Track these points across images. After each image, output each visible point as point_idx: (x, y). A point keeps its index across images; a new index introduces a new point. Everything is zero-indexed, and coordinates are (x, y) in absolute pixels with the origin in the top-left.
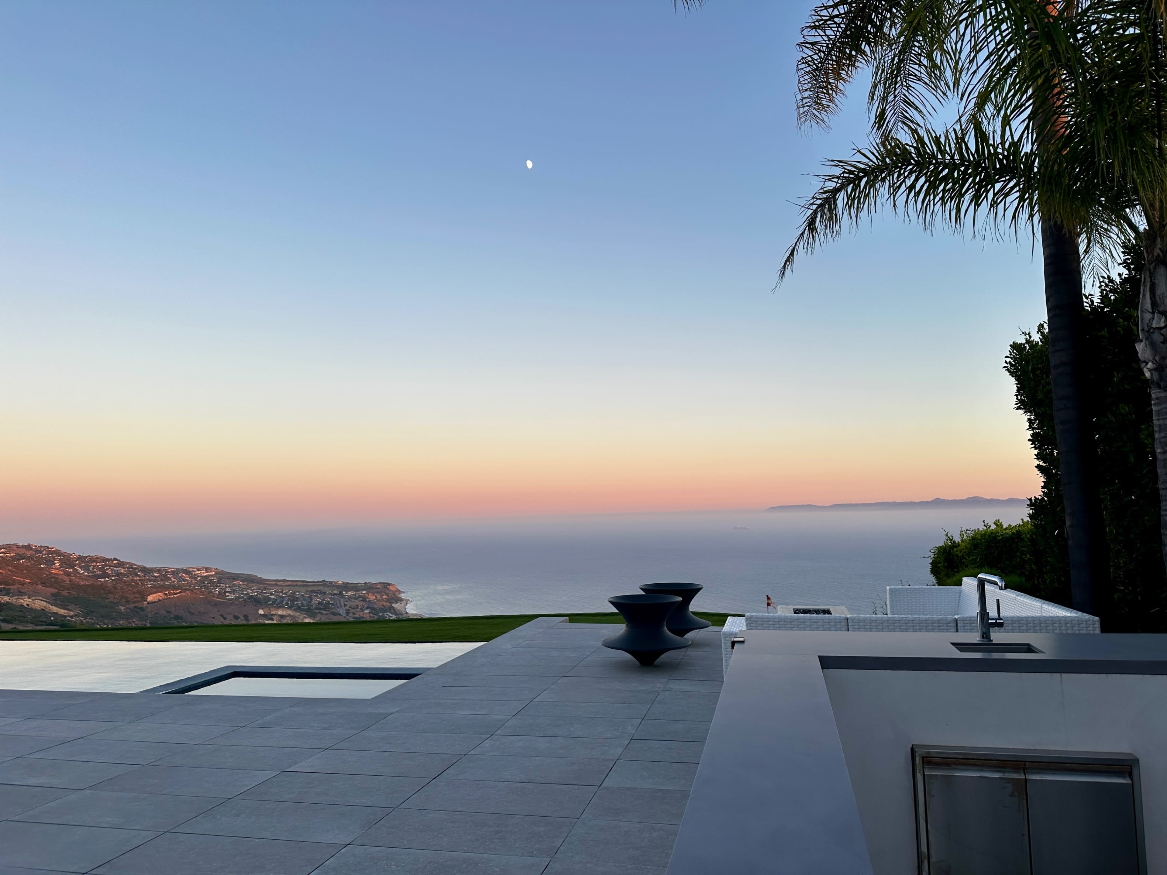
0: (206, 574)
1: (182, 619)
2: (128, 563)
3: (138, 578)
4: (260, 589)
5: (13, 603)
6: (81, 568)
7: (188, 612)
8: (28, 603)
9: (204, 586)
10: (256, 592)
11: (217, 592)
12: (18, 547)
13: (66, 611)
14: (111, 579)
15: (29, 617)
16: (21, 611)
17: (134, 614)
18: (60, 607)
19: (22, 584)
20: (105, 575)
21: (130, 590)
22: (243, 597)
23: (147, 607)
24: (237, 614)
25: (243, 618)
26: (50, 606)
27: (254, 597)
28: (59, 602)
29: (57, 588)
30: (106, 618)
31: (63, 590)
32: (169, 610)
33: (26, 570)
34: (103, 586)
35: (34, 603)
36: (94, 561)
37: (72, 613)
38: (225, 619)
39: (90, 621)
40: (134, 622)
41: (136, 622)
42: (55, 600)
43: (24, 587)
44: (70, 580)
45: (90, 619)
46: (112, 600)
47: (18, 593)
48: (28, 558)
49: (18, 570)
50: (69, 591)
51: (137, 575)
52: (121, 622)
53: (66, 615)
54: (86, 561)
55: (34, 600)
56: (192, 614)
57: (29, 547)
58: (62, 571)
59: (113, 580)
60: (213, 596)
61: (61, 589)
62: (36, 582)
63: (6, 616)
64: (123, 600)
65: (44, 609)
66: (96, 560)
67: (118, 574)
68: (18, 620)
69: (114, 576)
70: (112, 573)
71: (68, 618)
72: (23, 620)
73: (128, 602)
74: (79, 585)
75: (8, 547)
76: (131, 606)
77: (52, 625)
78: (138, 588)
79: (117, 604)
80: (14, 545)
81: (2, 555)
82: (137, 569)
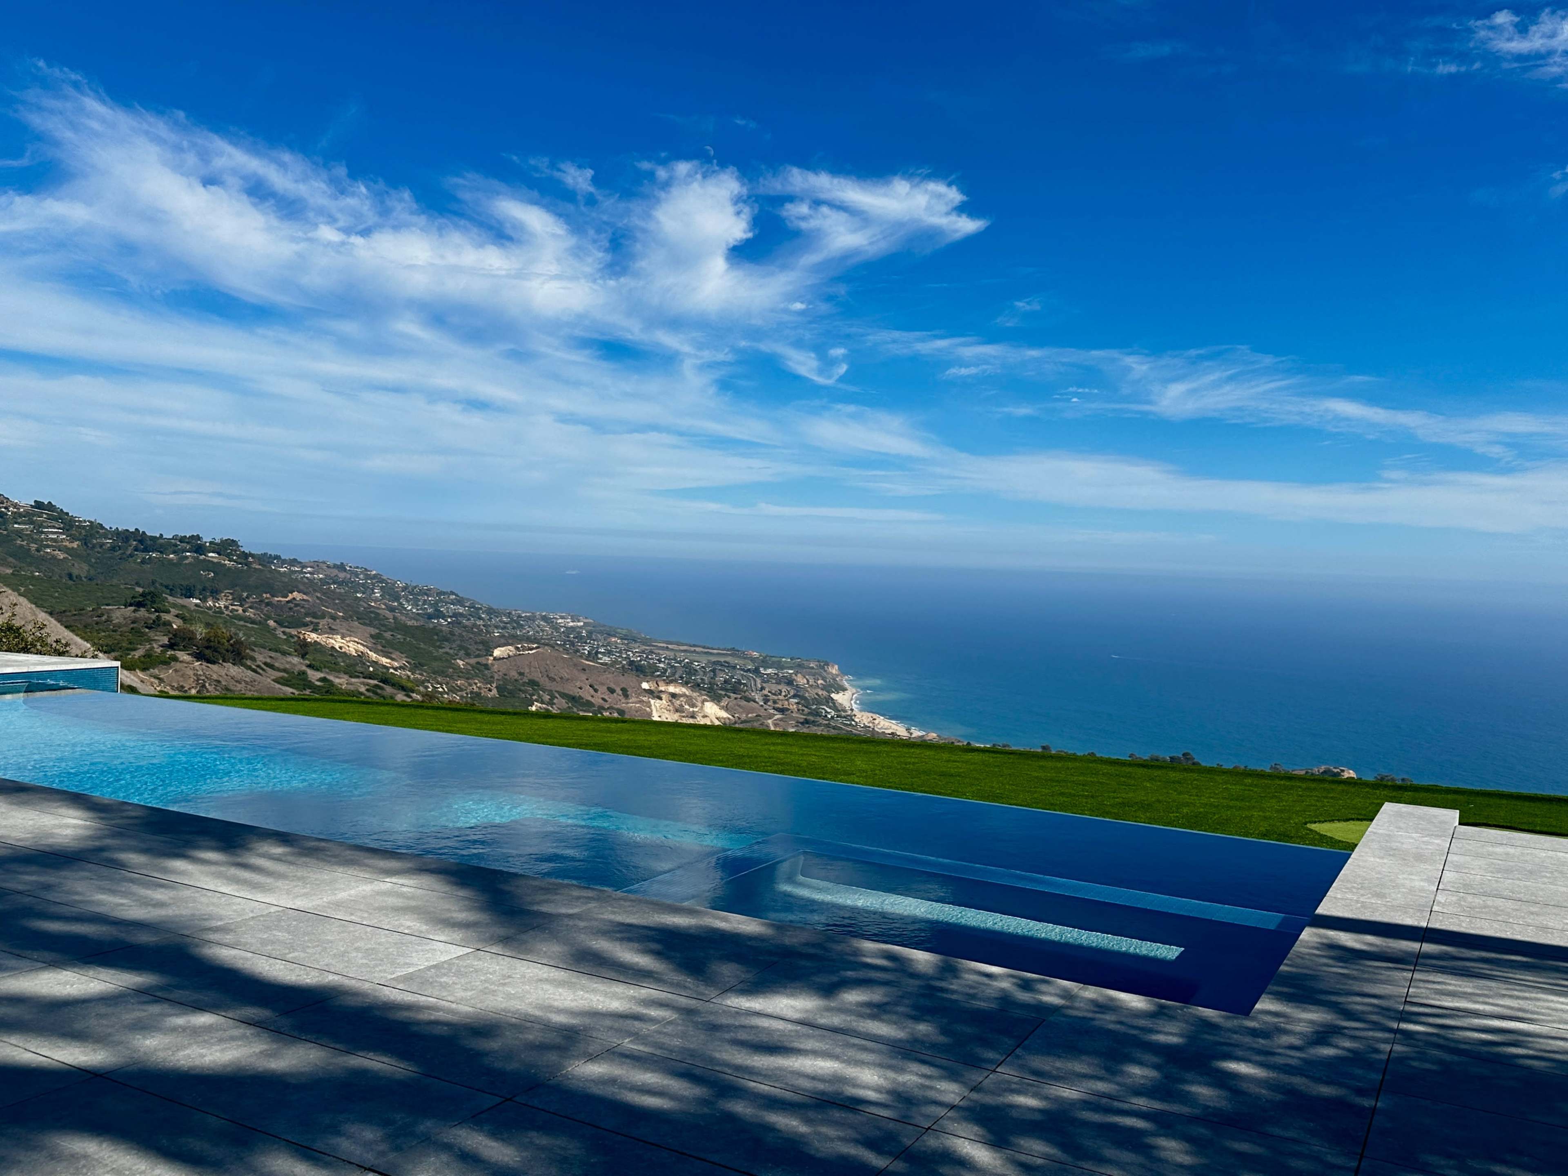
0: (571, 624)
1: (539, 686)
2: (468, 600)
3: (481, 622)
4: (643, 652)
5: (322, 642)
6: (408, 601)
7: (548, 676)
8: (342, 645)
9: (568, 641)
10: (639, 656)
11: (586, 652)
12: (328, 567)
13: (388, 661)
14: (446, 621)
15: (342, 664)
16: (332, 655)
17: (475, 672)
18: (381, 653)
19: (334, 618)
20: (439, 615)
21: (471, 638)
22: (621, 662)
23: (493, 665)
24: (613, 686)
25: (620, 693)
26: (369, 652)
27: (636, 664)
28: (380, 648)
29: (377, 628)
30: (439, 675)
31: (385, 631)
32: (522, 671)
33: (339, 599)
34: (436, 631)
35: (349, 647)
36: (426, 594)
37: (396, 664)
38: (596, 691)
39: (419, 676)
40: (476, 684)
41: (478, 685)
42: (374, 644)
43: (335, 623)
44: (395, 618)
45: (420, 674)
46: (447, 650)
47: (329, 631)
48: (340, 584)
49: (328, 597)
50: (392, 633)
51: (480, 618)
52: (459, 682)
53: (389, 665)
54: (415, 593)
55: (348, 641)
56: (552, 679)
57: (341, 567)
58: (385, 604)
59: (449, 623)
60: (581, 657)
61: (383, 629)
62: (351, 617)
63: (314, 660)
64: (462, 652)
65: (361, 656)
66: (428, 592)
67: (455, 615)
68: (328, 668)
69: (450, 617)
70: (448, 612)
71: (391, 671)
72: (334, 668)
73: (468, 655)
74: (406, 626)
75: (317, 566)
76: (473, 661)
77: (370, 678)
78: (481, 635)
79: (454, 657)
80: (324, 563)
81: (308, 575)
82: (481, 609)
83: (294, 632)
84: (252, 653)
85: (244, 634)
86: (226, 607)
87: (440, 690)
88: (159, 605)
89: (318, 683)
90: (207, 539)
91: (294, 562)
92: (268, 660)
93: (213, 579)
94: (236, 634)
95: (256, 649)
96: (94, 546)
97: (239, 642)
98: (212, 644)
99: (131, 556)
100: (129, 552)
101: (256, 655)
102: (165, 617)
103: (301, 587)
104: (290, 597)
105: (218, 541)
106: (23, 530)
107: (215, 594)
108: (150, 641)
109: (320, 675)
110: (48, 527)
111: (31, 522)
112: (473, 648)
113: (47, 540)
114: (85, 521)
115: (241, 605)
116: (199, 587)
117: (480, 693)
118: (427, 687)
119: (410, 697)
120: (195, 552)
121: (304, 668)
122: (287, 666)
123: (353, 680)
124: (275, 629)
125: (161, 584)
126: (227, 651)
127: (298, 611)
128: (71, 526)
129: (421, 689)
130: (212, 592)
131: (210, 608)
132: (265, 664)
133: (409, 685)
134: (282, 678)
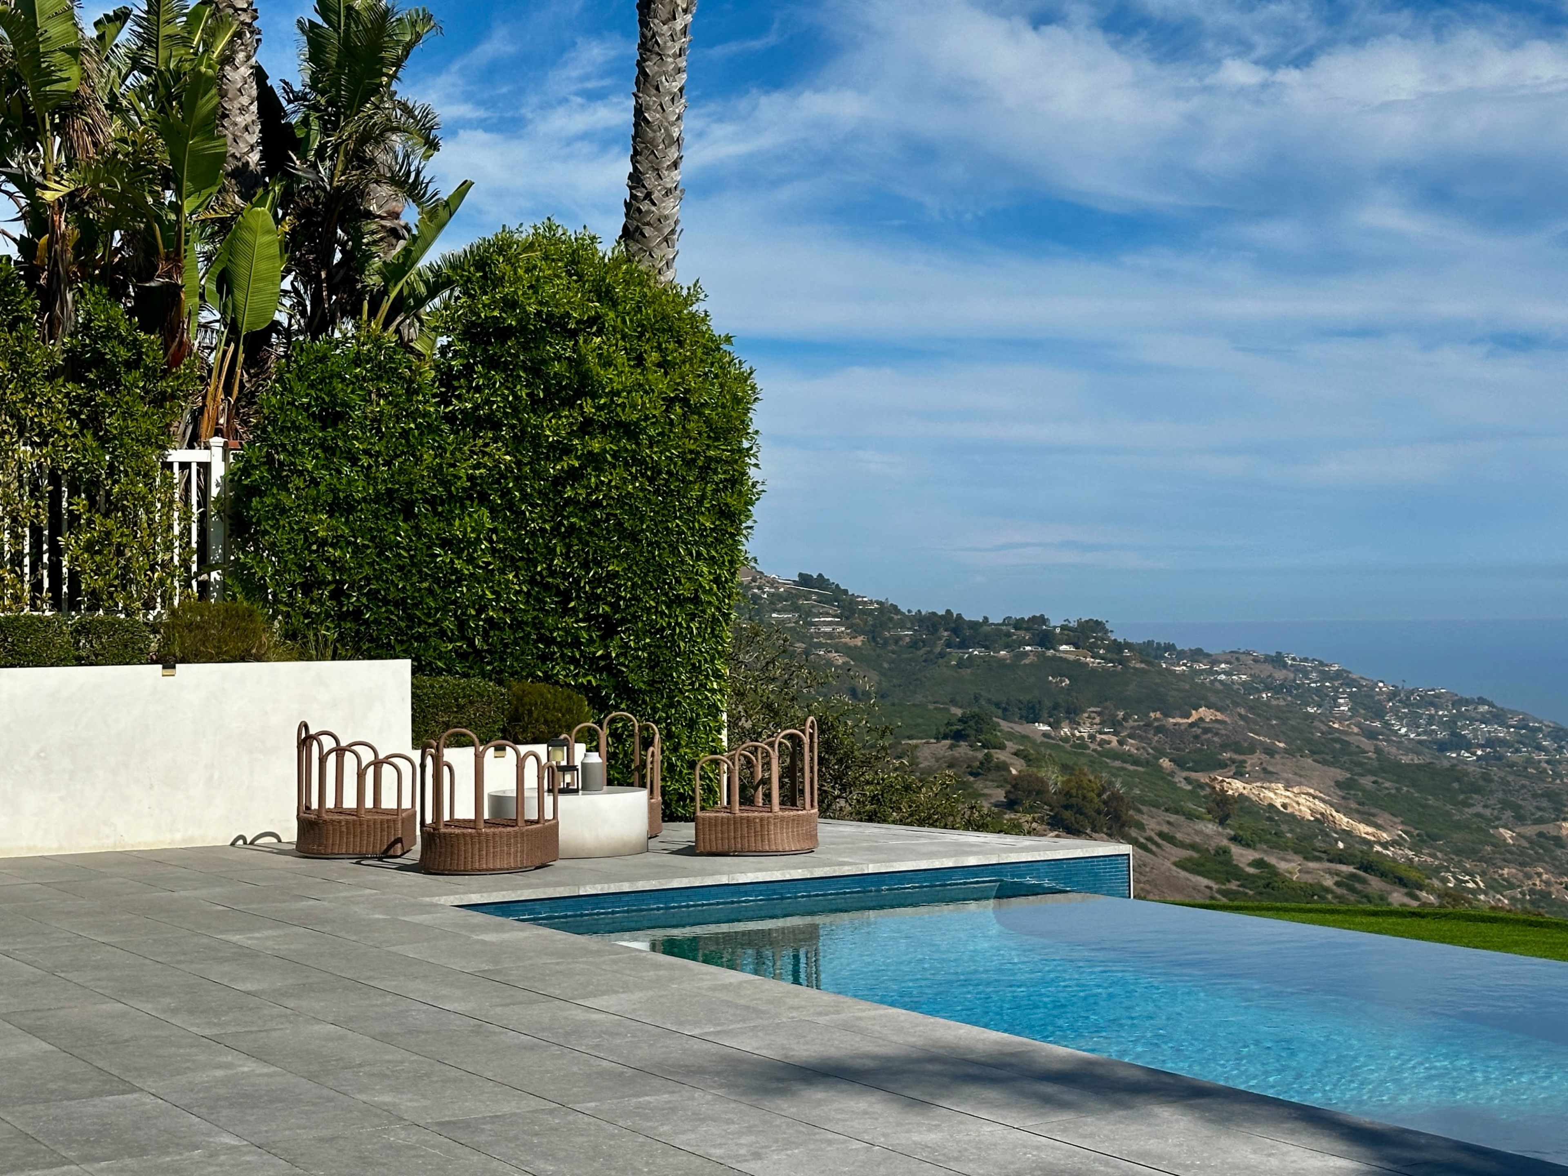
2: (1515, 713)
3: (1543, 756)
5: (1252, 796)
6: (1400, 719)
8: (1287, 801)
12: (1256, 660)
13: (1370, 830)
14: (1474, 754)
15: (1289, 835)
16: (1270, 819)
17: (1536, 853)
18: (1356, 816)
19: (1270, 751)
20: (1460, 743)
21: (1523, 787)
26: (1334, 813)
28: (1354, 805)
29: (1347, 770)
30: (1468, 858)
31: (1362, 775)
33: (1277, 718)
34: (1455, 773)
35: (1298, 804)
36: (1432, 704)
37: (1385, 835)
39: (1429, 859)
40: (1539, 875)
41: (1545, 877)
42: (1343, 798)
43: (1273, 760)
44: (1378, 751)
45: (1430, 855)
46: (1479, 809)
47: (1262, 776)
48: (1277, 690)
49: (1259, 715)
50: (1374, 778)
51: (1540, 748)
52: (1506, 871)
53: (1373, 839)
54: (1411, 703)
55: (1296, 794)
57: (1278, 660)
58: (1358, 725)
59: (1479, 758)
61: (1358, 770)
62: (1300, 750)
63: (1241, 827)
64: (1509, 814)
65: (1321, 820)
66: (1433, 702)
67: (1491, 742)
68: (1267, 842)
69: (1481, 746)
70: (1476, 737)
71: (1378, 848)
72: (1277, 843)
73: (1520, 818)
74: (1398, 765)
75: (1235, 658)
76: (1530, 830)
77: (1341, 862)
78: (1544, 781)
79: (1494, 821)
80: (1248, 653)
81: (1223, 677)
82: (1540, 730)
83: (1203, 777)
84: (1137, 817)
85: (1124, 784)
86: (1092, 737)
87: (1471, 885)
88: (988, 736)
89: (1251, 870)
90: (1056, 621)
91: (1197, 655)
92: (1165, 829)
93: (1069, 688)
94: (1111, 783)
95: (1144, 809)
96: (886, 642)
97: (1116, 797)
98: (1074, 801)
99: (942, 655)
100: (938, 650)
101: (1144, 819)
102: (1000, 756)
103: (1213, 699)
104: (1195, 716)
105: (1073, 624)
106: (783, 621)
107: (1073, 714)
108: (978, 795)
109: (1251, 855)
110: (819, 615)
111: (796, 608)
112: (1529, 805)
113: (818, 634)
114: (871, 603)
115: (1115, 733)
116: (1048, 703)
117: (1550, 894)
118: (1445, 881)
119: (1416, 898)
120: (1041, 644)
121: (1225, 842)
122: (1197, 839)
123: (1312, 865)
124: (1172, 774)
125: (989, 701)
126: (1099, 812)
127: (1208, 741)
128: (853, 612)
129: (1436, 883)
130: (1068, 712)
131: (1066, 739)
132: (1161, 834)
133: (1414, 875)
134: (1190, 859)
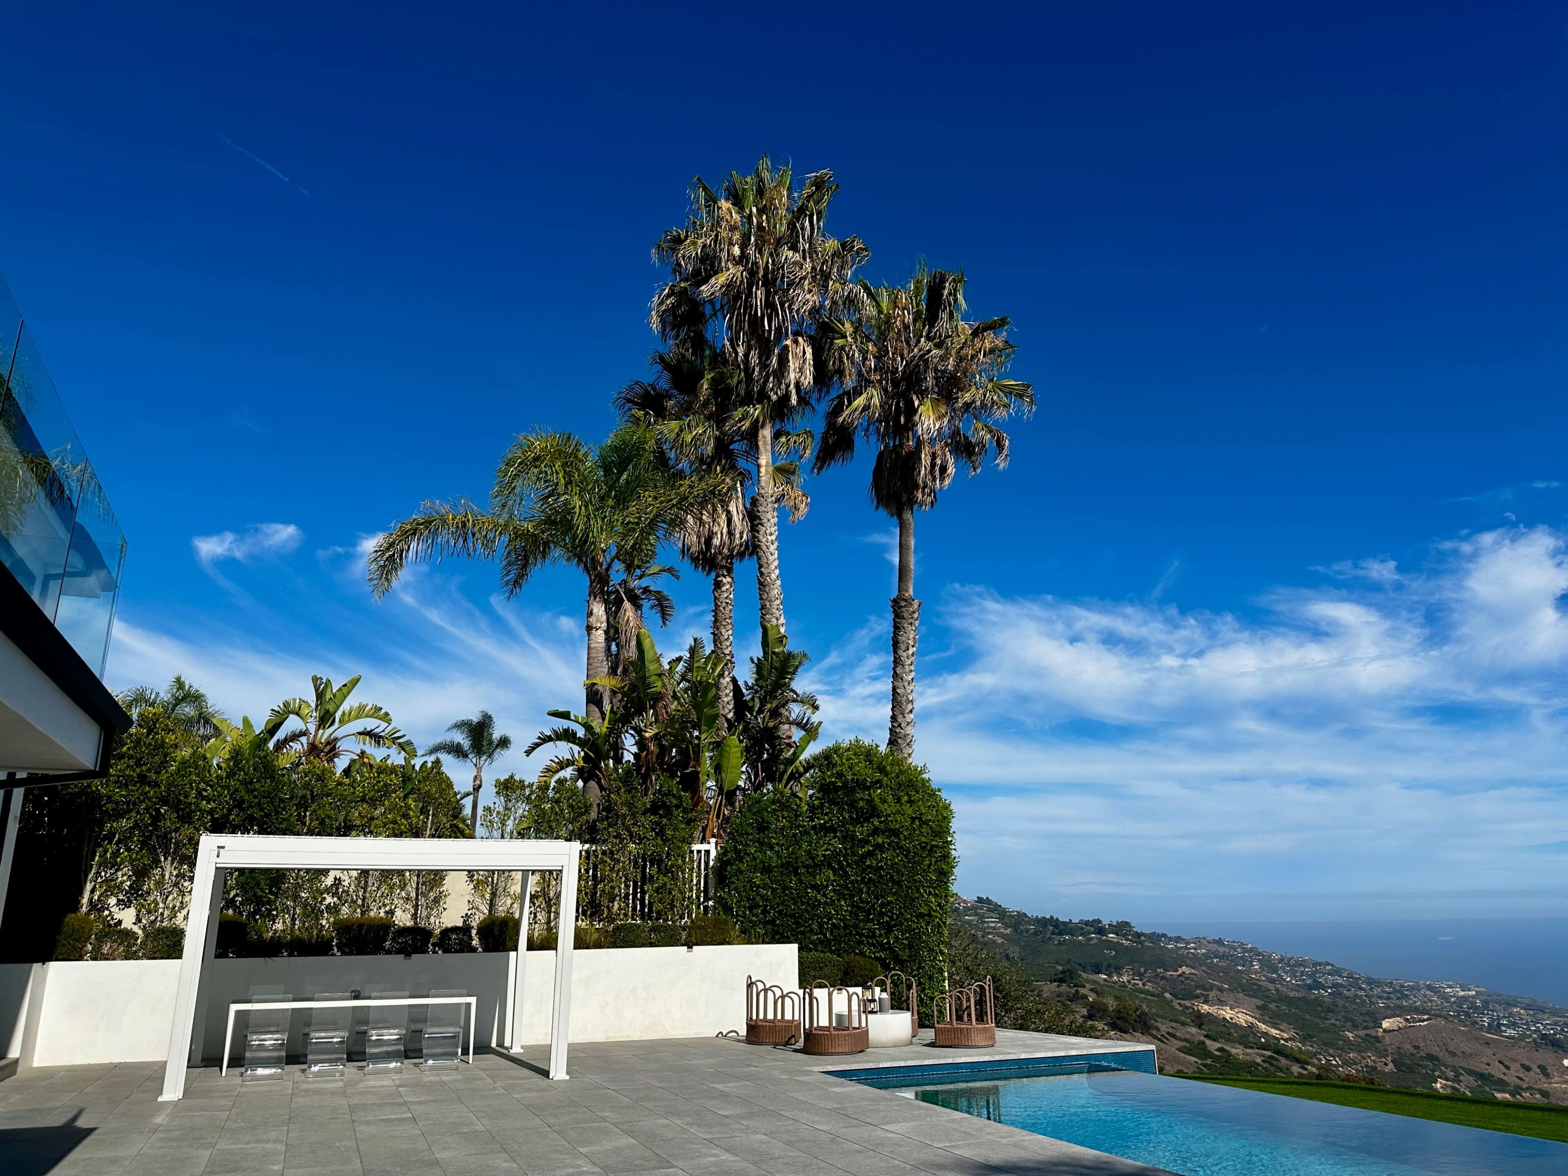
0: (1462, 993)
1: (1439, 1061)
2: (1345, 970)
3: (1363, 993)
4: (1556, 1024)
5: (1214, 1013)
6: (1286, 973)
7: (1447, 1050)
8: (1232, 1016)
9: (1463, 1012)
10: (1552, 1029)
11: (1486, 1024)
12: (1209, 942)
13: (1277, 1032)
14: (1327, 992)
15: (1235, 1034)
16: (1224, 1026)
17: (1367, 1045)
18: (1269, 1024)
19: (1221, 990)
20: (1319, 986)
21: (1355, 1009)
22: (1531, 1036)
23: (1383, 1037)
24: (1526, 1062)
25: (1538, 1071)
26: (1258, 1023)
27: (1551, 1038)
28: (1268, 1019)
29: (1262, 1000)
30: (1331, 1048)
31: (1270, 1003)
32: (1417, 1044)
33: (1223, 972)
34: (1318, 1002)
35: (1238, 1018)
36: (1302, 965)
37: (1285, 1035)
38: (1507, 1068)
39: (1310, 1048)
40: (1370, 1057)
42: (1262, 1015)
43: (1223, 995)
44: (1277, 990)
45: (1310, 1046)
46: (1333, 1021)
47: (1218, 1002)
49: (1213, 971)
50: (1276, 1004)
51: (1361, 989)
52: (1351, 1055)
53: (1279, 1037)
54: (1291, 965)
55: (1237, 1013)
56: (1454, 1054)
57: (1220, 942)
58: (1265, 976)
59: (1330, 994)
60: (1481, 1029)
61: (1267, 1000)
62: (1236, 989)
63: (1209, 1030)
64: (1349, 1024)
65: (1251, 1026)
66: (1303, 964)
67: (1335, 985)
68: (1224, 1038)
69: (1330, 988)
70: (1327, 983)
71: (1282, 1042)
72: (1229, 1039)
73: (1355, 1027)
74: (1288, 997)
75: (1198, 941)
76: (1362, 1033)
77: (1264, 1049)
78: (1365, 1006)
79: (1342, 1028)
80: (1204, 938)
81: (1192, 951)
82: (1359, 979)
83: (1188, 1003)
84: (1156, 1024)
85: (1147, 1006)
86: (1129, 982)
87: (1334, 1062)
88: (1077, 981)
89: (1217, 1053)
90: (1106, 922)
91: (1178, 939)
92: (1171, 1030)
93: (1115, 957)
94: (1140, 1006)
95: (1159, 1019)
96: (1022, 932)
97: (1143, 1013)
98: (1122, 1015)
99: (1050, 939)
100: (1048, 936)
101: (1159, 1025)
102: (1083, 991)
103: (1189, 962)
104: (1180, 971)
105: (1115, 923)
106: (971, 920)
107: (1118, 970)
108: (1073, 1012)
109: (1217, 1045)
110: (988, 918)
111: (977, 914)
112: (1359, 1019)
113: (989, 928)
114: (1013, 912)
115: (1141, 980)
116: (1105, 964)
117: (1376, 1067)
118: (1320, 1060)
119: (1306, 1069)
120: (1099, 934)
121: (1202, 1038)
122: (1188, 1036)
123: (1249, 1051)
124: (1172, 1001)
125: (1075, 963)
126: (1136, 1021)
127: (1189, 985)
128: (1004, 916)
129: (1315, 1061)
130: (1115, 968)
131: (1116, 983)
132: (1168, 1033)
133: (1303, 1057)
134: (1185, 1047)
